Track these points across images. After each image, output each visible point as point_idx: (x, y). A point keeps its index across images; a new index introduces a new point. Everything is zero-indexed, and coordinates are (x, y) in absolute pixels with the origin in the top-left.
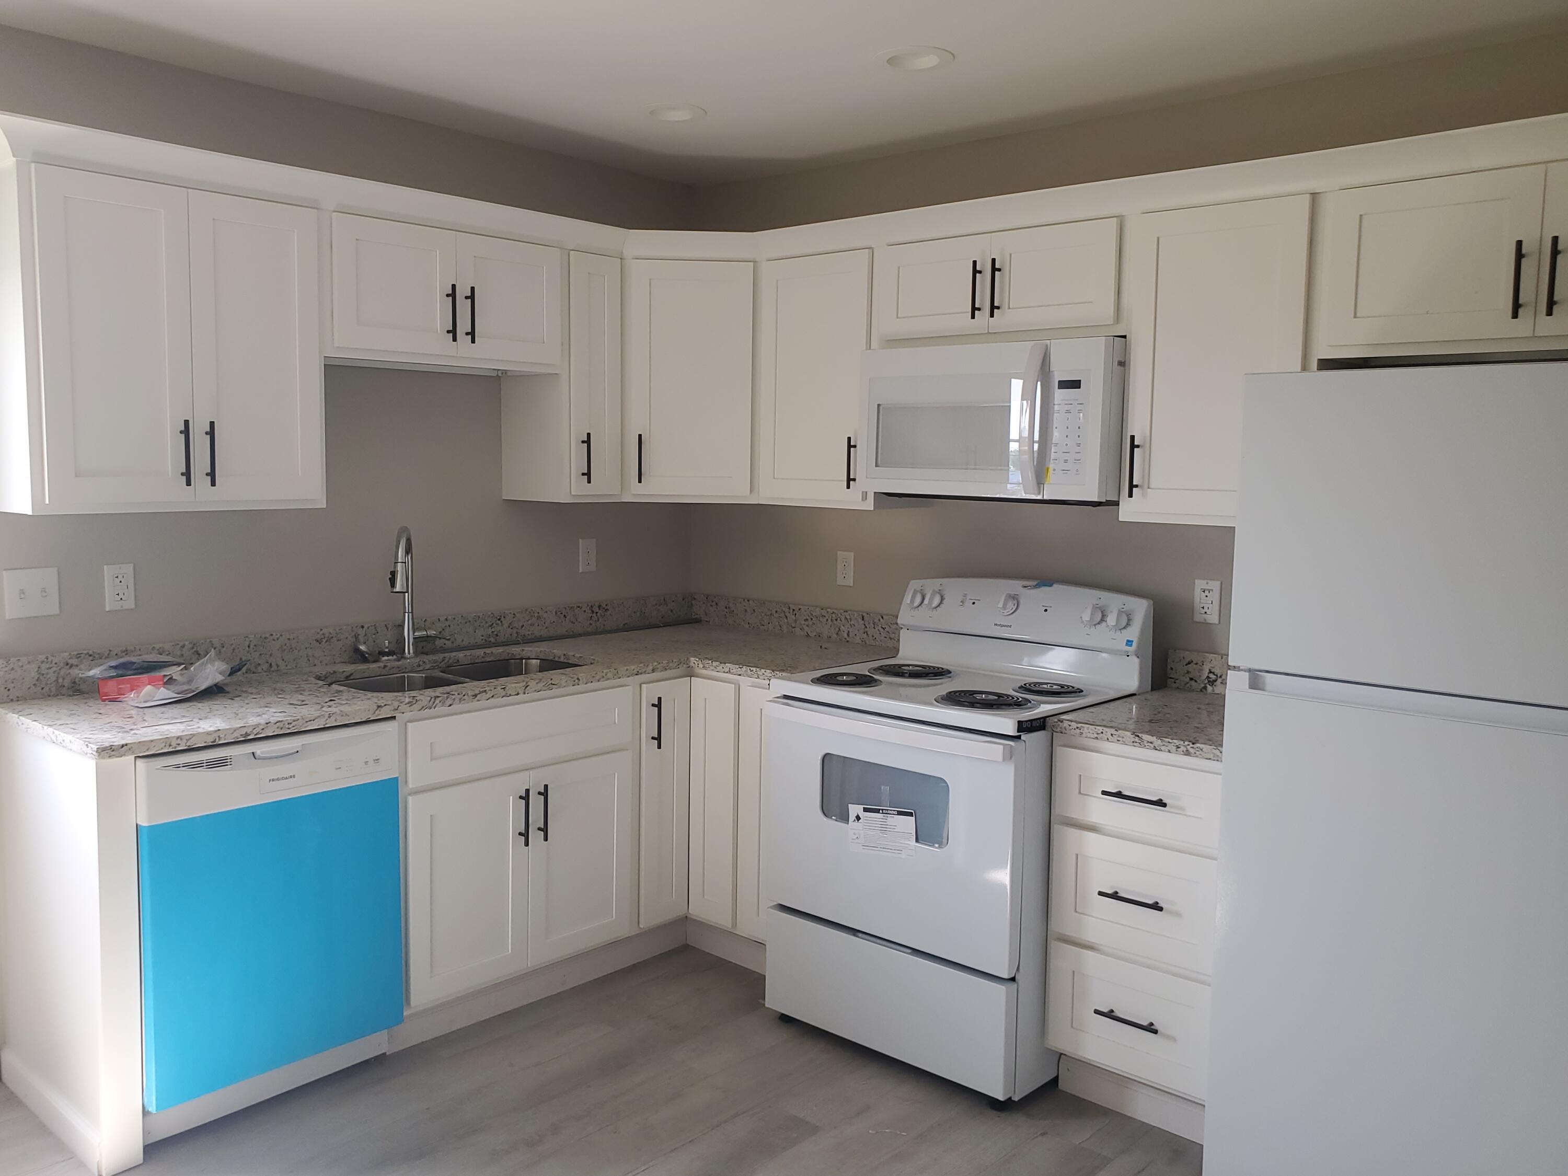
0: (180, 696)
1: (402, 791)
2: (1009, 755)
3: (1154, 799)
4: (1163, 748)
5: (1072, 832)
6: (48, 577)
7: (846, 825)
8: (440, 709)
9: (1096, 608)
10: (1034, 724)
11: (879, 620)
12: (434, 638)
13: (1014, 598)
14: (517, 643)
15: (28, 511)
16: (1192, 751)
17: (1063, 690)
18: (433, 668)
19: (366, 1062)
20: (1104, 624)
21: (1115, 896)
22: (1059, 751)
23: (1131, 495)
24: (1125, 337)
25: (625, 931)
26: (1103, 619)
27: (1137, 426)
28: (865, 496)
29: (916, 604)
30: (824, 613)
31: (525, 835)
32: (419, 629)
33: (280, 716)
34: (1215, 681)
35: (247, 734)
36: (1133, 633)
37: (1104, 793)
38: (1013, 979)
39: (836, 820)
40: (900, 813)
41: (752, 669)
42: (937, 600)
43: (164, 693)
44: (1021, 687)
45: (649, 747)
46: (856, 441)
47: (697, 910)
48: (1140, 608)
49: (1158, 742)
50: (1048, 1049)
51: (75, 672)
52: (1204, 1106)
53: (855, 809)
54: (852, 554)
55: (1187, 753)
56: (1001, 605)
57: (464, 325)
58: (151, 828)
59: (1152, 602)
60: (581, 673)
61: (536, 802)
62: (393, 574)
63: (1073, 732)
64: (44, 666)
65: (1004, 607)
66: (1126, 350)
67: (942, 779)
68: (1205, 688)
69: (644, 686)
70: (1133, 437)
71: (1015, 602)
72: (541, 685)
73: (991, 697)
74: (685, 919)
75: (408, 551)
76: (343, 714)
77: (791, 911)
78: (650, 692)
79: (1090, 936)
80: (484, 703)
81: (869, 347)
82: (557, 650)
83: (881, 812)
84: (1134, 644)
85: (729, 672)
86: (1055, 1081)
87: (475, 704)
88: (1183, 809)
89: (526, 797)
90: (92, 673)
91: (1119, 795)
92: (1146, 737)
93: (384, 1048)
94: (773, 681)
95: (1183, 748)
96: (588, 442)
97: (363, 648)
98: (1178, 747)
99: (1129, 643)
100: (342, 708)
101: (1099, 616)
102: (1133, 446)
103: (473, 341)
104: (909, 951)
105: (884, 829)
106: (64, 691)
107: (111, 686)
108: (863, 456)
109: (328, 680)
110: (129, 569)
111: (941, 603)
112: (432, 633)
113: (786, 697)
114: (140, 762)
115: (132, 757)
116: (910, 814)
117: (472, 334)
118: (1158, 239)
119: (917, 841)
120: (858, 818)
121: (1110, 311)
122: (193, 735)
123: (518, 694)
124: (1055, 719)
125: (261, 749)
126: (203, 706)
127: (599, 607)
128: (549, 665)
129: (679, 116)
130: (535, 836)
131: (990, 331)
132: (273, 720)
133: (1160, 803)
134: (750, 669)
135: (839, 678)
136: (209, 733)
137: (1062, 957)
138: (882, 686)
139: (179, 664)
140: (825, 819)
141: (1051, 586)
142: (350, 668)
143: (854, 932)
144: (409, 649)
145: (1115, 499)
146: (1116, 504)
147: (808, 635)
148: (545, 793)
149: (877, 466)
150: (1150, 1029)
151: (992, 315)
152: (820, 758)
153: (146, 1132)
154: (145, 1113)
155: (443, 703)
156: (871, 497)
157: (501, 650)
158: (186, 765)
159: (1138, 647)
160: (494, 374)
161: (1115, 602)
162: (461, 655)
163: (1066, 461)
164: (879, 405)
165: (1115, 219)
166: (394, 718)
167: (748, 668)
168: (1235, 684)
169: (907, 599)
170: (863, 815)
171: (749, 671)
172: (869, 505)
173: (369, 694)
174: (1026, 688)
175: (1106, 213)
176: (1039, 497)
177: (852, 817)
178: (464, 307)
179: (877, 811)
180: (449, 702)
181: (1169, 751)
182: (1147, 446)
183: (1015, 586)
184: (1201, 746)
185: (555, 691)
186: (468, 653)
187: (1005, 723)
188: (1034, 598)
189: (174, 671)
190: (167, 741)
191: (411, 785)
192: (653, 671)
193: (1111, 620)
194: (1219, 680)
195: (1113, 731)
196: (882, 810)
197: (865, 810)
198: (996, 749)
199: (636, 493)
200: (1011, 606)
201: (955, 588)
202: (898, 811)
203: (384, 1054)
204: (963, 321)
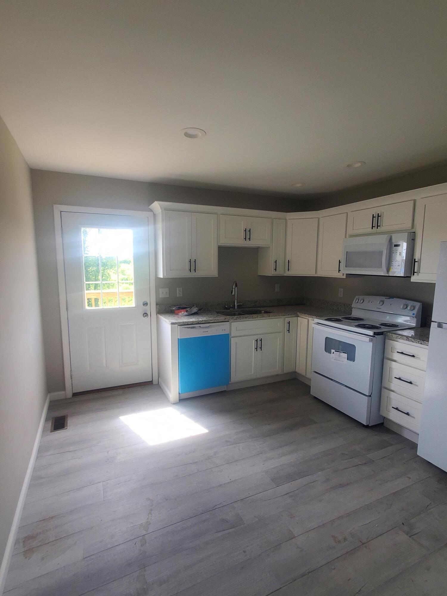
0: (188, 314)
1: (230, 337)
2: (371, 340)
3: (412, 355)
4: (415, 342)
5: (389, 361)
6: (167, 290)
7: (330, 354)
8: (238, 320)
9: (404, 305)
10: (379, 333)
12: (242, 305)
13: (382, 301)
14: (260, 307)
15: (162, 277)
16: (423, 343)
17: (393, 325)
18: (241, 312)
19: (222, 391)
20: (407, 309)
21: (399, 379)
22: (387, 341)
23: (414, 275)
24: (415, 232)
25: (280, 373)
26: (407, 308)
27: (417, 257)
28: (343, 275)
29: (357, 302)
30: (335, 303)
31: (257, 349)
32: (239, 303)
33: (205, 319)
35: (199, 322)
36: (415, 312)
37: (398, 352)
38: (370, 396)
42: (362, 301)
43: (186, 313)
44: (380, 324)
45: (286, 333)
46: (341, 261)
47: (298, 370)
48: (418, 305)
49: (413, 340)
50: (381, 415)
51: (171, 308)
52: (419, 434)
53: (333, 351)
54: (342, 289)
55: (421, 344)
56: (378, 303)
57: (248, 237)
58: (180, 339)
59: (422, 304)
60: (271, 314)
61: (259, 342)
62: (232, 291)
63: (390, 336)
64: (166, 307)
65: (380, 303)
66: (415, 236)
67: (354, 345)
69: (286, 318)
70: (415, 259)
71: (383, 302)
72: (260, 317)
73: (370, 326)
74: (295, 372)
75: (236, 286)
76: (218, 320)
77: (317, 373)
78: (287, 320)
79: (392, 389)
80: (248, 319)
81: (346, 237)
82: (268, 309)
84: (415, 315)
85: (306, 316)
86: (383, 423)
87: (246, 320)
88: (420, 358)
89: (257, 341)
90: (173, 309)
91: (402, 353)
93: (226, 389)
94: (315, 319)
95: (420, 342)
96: (276, 262)
97: (226, 306)
98: (419, 342)
99: (414, 314)
100: (218, 318)
101: (405, 307)
102: (415, 262)
103: (250, 240)
105: (339, 356)
106: (169, 312)
107: (176, 312)
108: (343, 265)
109: (218, 313)
110: (182, 288)
111: (363, 302)
112: (241, 304)
113: (318, 323)
114: (179, 326)
115: (177, 325)
116: (346, 353)
117: (250, 239)
118: (425, 205)
119: (347, 360)
120: (333, 353)
121: (410, 225)
122: (188, 322)
123: (255, 318)
124: (386, 332)
125: (201, 325)
126: (192, 316)
127: (280, 300)
128: (266, 312)
129: (299, 185)
130: (259, 349)
131: (377, 232)
132: (204, 320)
133: (413, 356)
135: (332, 319)
136: (191, 322)
137: (385, 392)
138: (343, 322)
139: (189, 308)
140: (325, 352)
141: (393, 298)
142: (224, 310)
143: (332, 380)
144: (236, 307)
145: (410, 276)
146: (410, 277)
147: (330, 309)
148: (261, 340)
149: (346, 267)
150: (408, 414)
151: (377, 228)
152: (325, 338)
153: (179, 397)
154: (179, 393)
155: (239, 319)
156: (345, 275)
157: (256, 308)
158: (187, 327)
159: (416, 315)
160: (257, 247)
161: (410, 303)
162: (247, 309)
163: (395, 266)
164: (347, 252)
165: (413, 201)
166: (229, 321)
168: (433, 326)
169: (354, 301)
170: (334, 352)
171: (311, 316)
172: (345, 277)
173: (224, 316)
174: (382, 324)
175: (411, 199)
176: (388, 275)
177: (332, 352)
178: (248, 233)
179: (338, 352)
180: (240, 319)
181: (416, 343)
182: (419, 262)
183: (383, 298)
184: (425, 342)
185: (263, 318)
186: (249, 309)
187: (371, 333)
188: (388, 301)
189: (188, 309)
190: (183, 322)
191: (232, 335)
192: (288, 315)
193: (409, 308)
195: (401, 336)
197: (335, 351)
198: (367, 339)
199: (288, 274)
200: (381, 303)
201: (367, 298)
202: (343, 352)
203: (226, 391)
204: (370, 230)
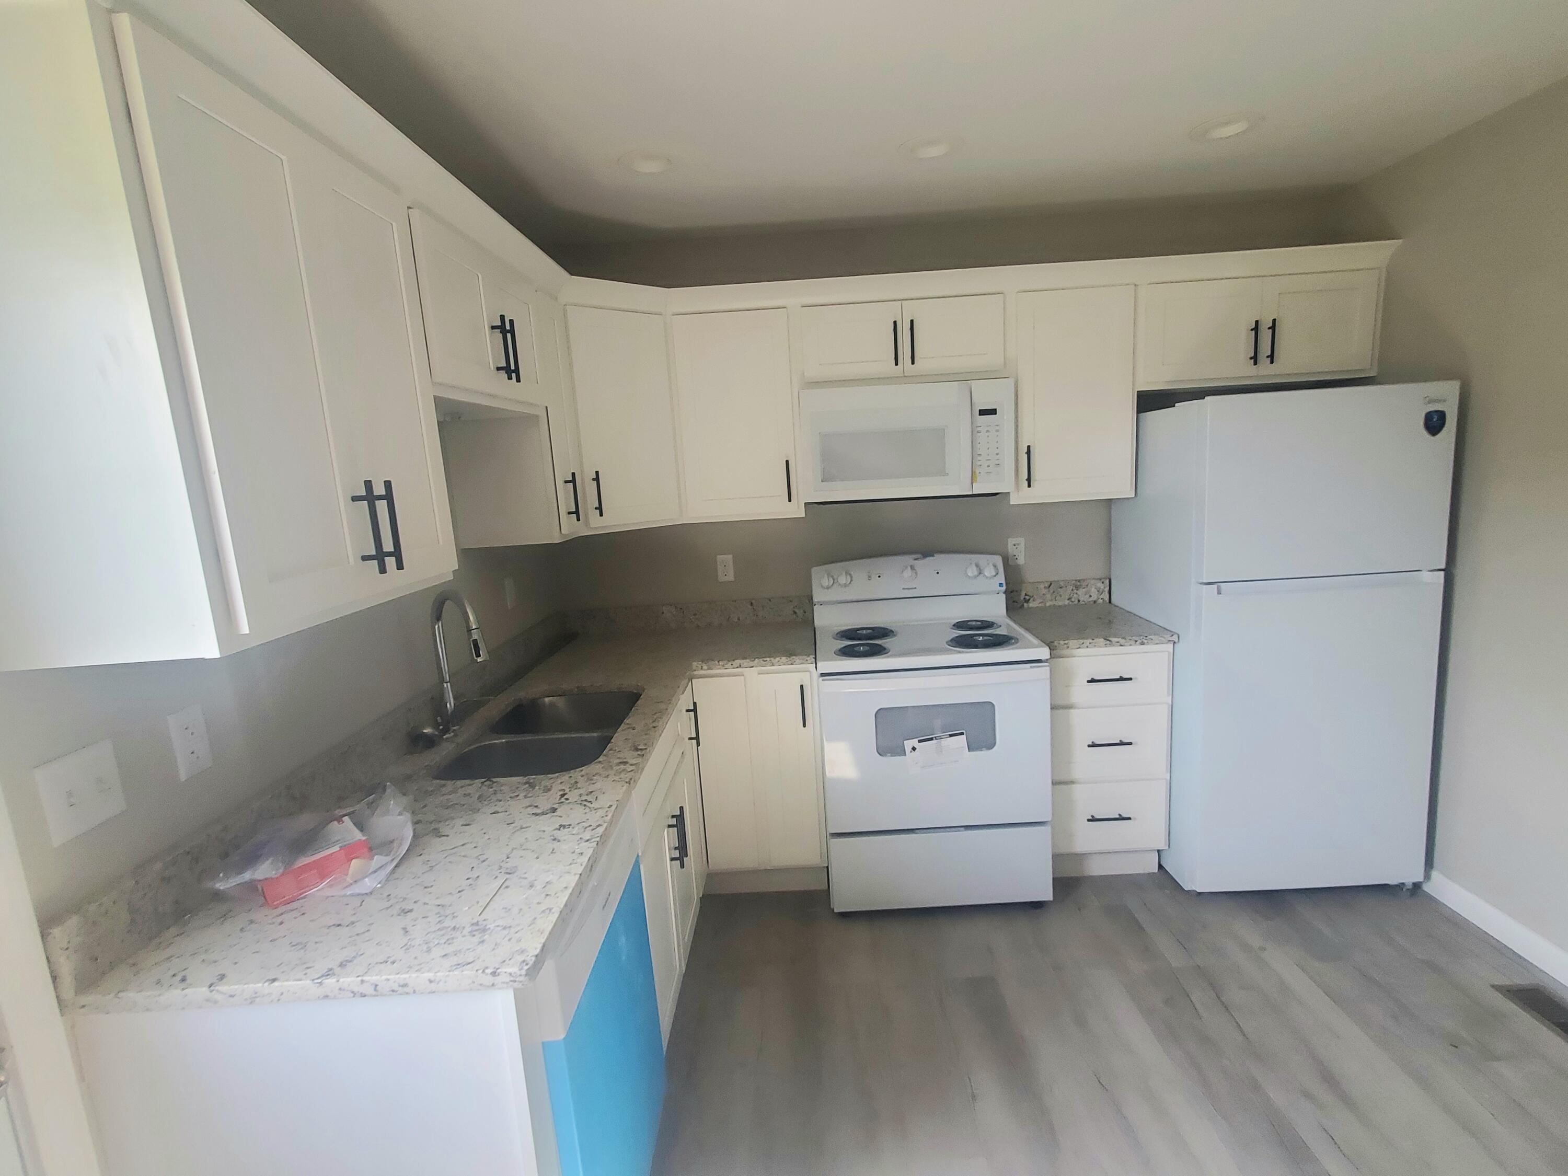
4: (1126, 644)
7: (903, 756)
11: (768, 603)
13: (911, 568)
15: (217, 655)
16: (1145, 641)
20: (982, 575)
26: (980, 572)
31: (680, 858)
34: (1029, 600)
36: (999, 578)
37: (1088, 682)
39: (892, 756)
40: (951, 736)
41: (765, 659)
42: (846, 580)
48: (1000, 562)
49: (1122, 641)
53: (908, 744)
54: (730, 556)
55: (1143, 644)
56: (900, 574)
59: (1001, 557)
63: (1061, 647)
67: (989, 702)
68: (1023, 605)
70: (1029, 447)
71: (913, 570)
74: (708, 876)
77: (848, 835)
83: (934, 739)
84: (1004, 585)
85: (739, 667)
92: (1114, 640)
96: (573, 481)
98: (1136, 641)
99: (1001, 585)
101: (977, 571)
103: (518, 380)
104: (962, 829)
105: (939, 749)
110: (197, 713)
111: (851, 581)
116: (962, 734)
117: (516, 372)
119: (968, 751)
120: (914, 748)
121: (1001, 360)
131: (906, 375)
134: (763, 660)
140: (882, 758)
141: (933, 556)
145: (1010, 491)
146: (1009, 494)
148: (682, 815)
149: (822, 481)
151: (913, 363)
152: (873, 714)
156: (804, 507)
161: (982, 559)
163: (988, 466)
164: (824, 435)
165: (1001, 295)
167: (761, 660)
170: (917, 745)
171: (762, 662)
172: (798, 514)
176: (971, 493)
177: (908, 749)
179: (931, 739)
181: (1131, 645)
183: (907, 560)
184: (1152, 637)
188: (925, 566)
193: (986, 573)
194: (1031, 599)
196: (935, 737)
197: (920, 741)
202: (949, 735)
